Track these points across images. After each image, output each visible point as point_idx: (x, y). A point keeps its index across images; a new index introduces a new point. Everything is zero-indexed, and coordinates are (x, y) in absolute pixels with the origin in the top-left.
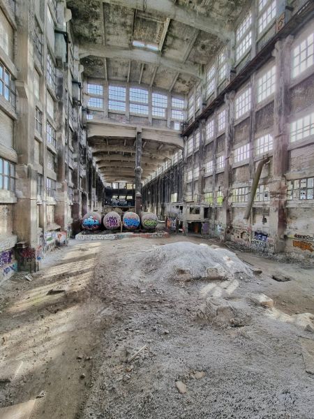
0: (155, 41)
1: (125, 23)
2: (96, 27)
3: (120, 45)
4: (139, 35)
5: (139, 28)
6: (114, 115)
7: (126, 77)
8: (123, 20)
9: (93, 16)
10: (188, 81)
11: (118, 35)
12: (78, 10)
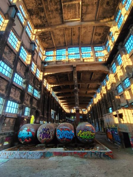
0: (77, 17)
1: (57, 8)
2: (43, 17)
3: (58, 23)
4: (67, 16)
5: (66, 12)
6: (59, 62)
7: (65, 43)
8: (56, 7)
9: (40, 11)
10: (102, 33)
11: (55, 17)
12: (32, 9)
